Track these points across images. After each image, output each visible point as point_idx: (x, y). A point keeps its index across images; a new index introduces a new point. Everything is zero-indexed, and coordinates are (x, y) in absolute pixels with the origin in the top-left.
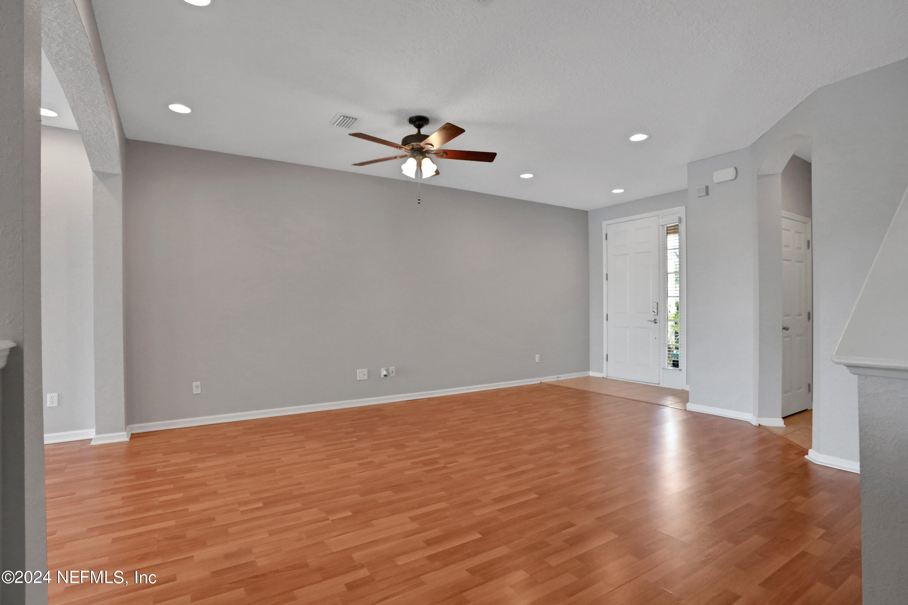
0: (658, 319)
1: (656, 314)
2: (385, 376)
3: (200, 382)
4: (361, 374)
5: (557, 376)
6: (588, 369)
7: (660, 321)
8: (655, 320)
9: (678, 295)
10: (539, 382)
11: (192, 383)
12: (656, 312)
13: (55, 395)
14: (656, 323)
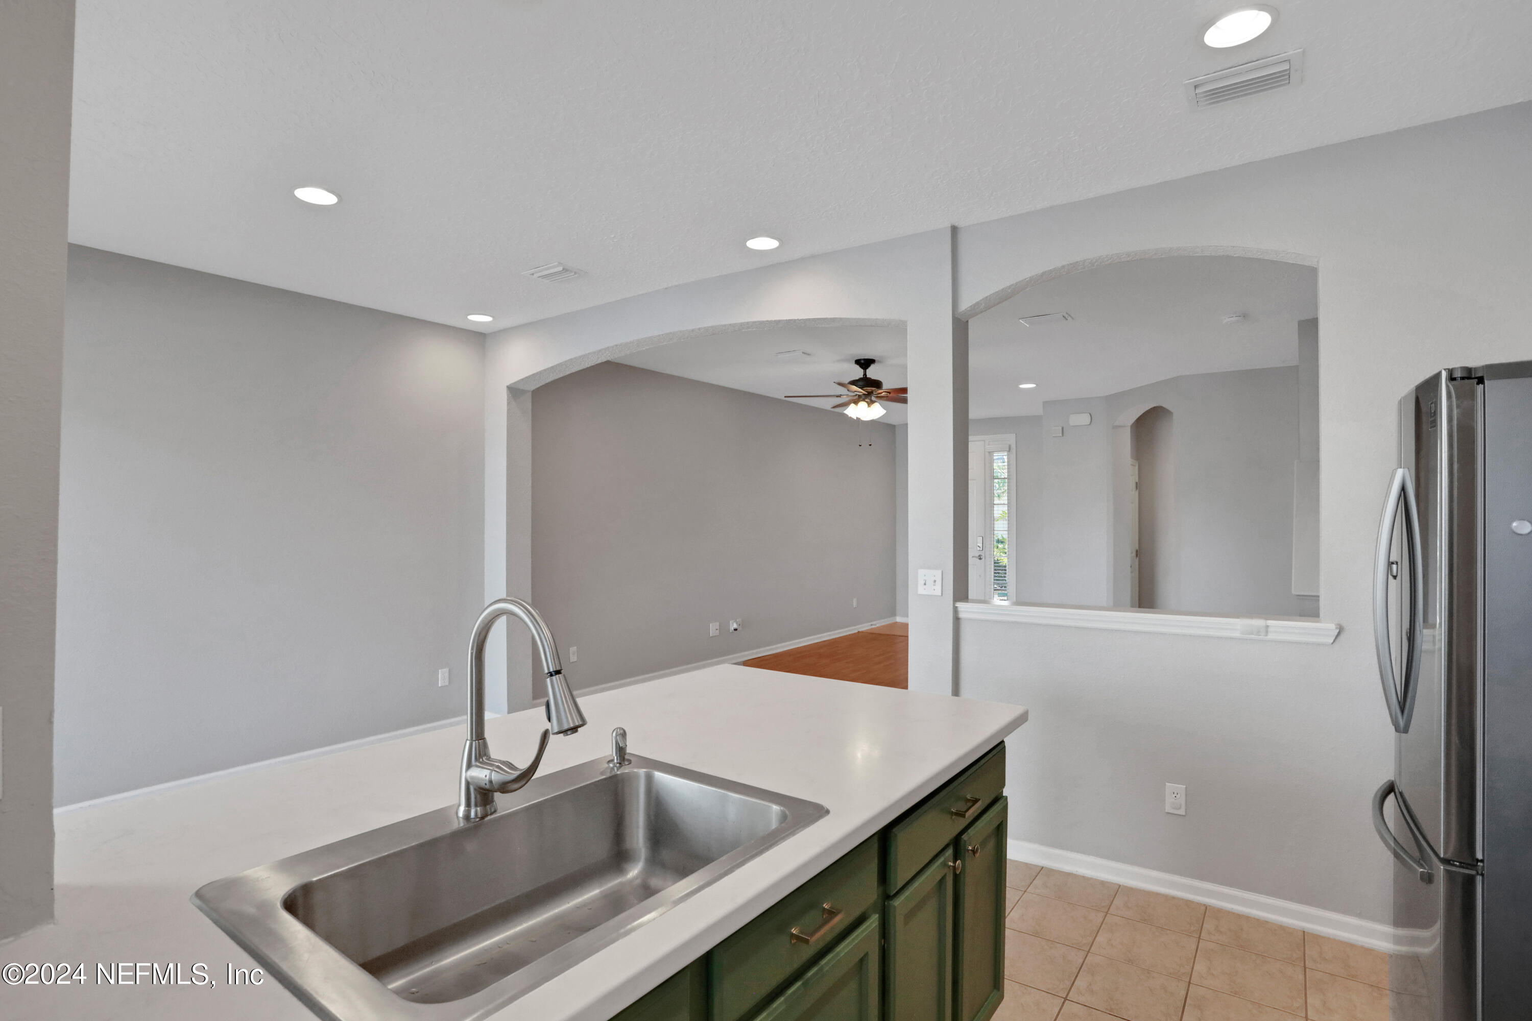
0: (983, 555)
1: (981, 549)
2: (736, 630)
3: (576, 647)
4: (713, 629)
5: (870, 624)
6: (894, 614)
7: (985, 557)
8: (980, 556)
9: (1007, 529)
10: (856, 631)
11: (569, 649)
12: (981, 547)
13: (446, 670)
14: (980, 559)
